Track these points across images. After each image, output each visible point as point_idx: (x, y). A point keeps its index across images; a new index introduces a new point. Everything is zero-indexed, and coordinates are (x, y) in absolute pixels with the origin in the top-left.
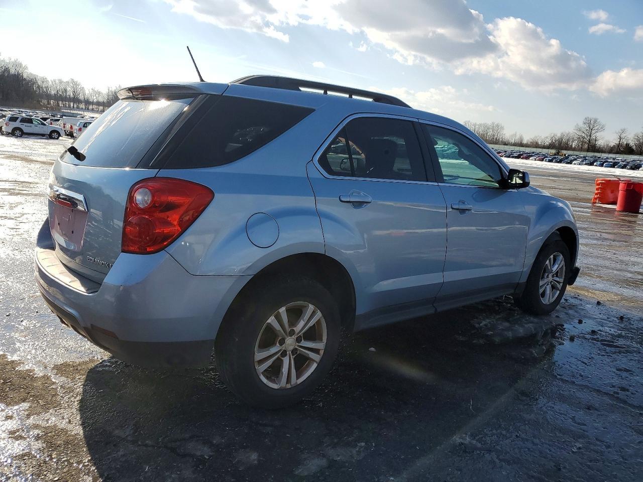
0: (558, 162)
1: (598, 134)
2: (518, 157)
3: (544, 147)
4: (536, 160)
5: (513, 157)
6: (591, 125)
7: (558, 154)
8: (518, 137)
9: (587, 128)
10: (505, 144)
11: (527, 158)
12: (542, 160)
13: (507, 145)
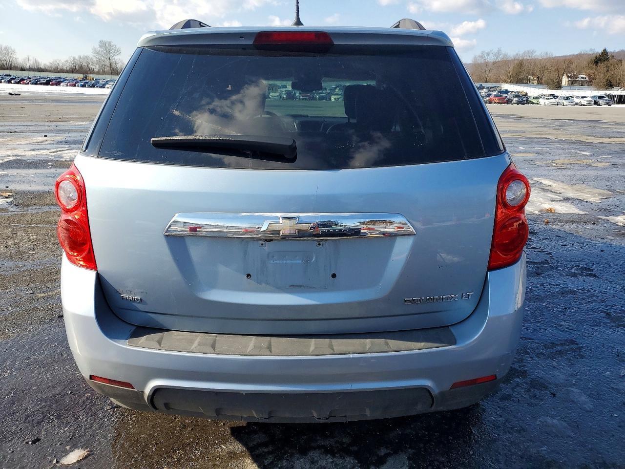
0: (91, 87)
1: (117, 57)
2: (47, 83)
3: (67, 72)
4: (67, 86)
5: (41, 84)
6: (107, 47)
7: (85, 78)
8: (32, 62)
9: (105, 52)
10: (22, 69)
11: (58, 84)
12: (74, 85)
13: (25, 70)
